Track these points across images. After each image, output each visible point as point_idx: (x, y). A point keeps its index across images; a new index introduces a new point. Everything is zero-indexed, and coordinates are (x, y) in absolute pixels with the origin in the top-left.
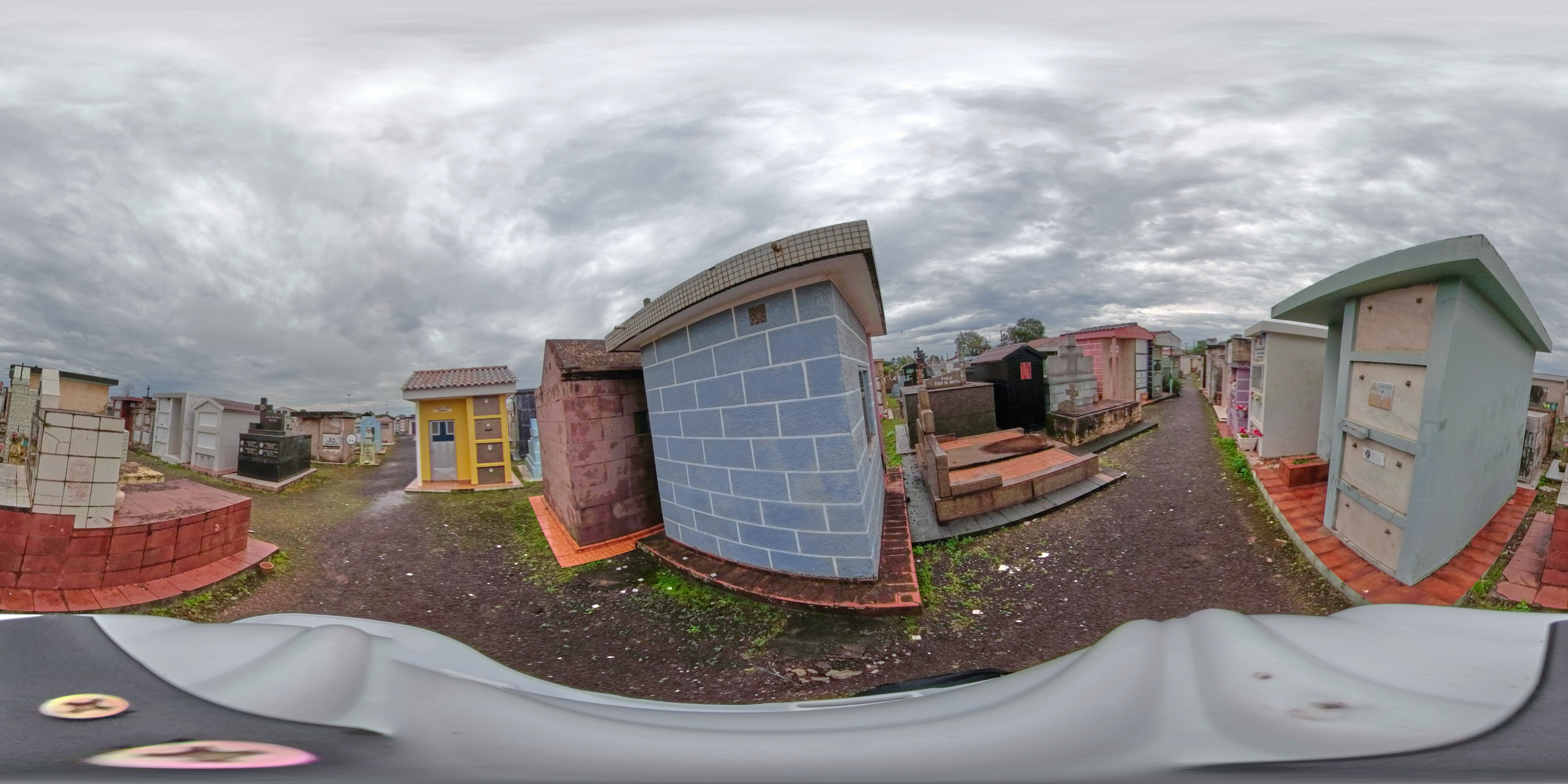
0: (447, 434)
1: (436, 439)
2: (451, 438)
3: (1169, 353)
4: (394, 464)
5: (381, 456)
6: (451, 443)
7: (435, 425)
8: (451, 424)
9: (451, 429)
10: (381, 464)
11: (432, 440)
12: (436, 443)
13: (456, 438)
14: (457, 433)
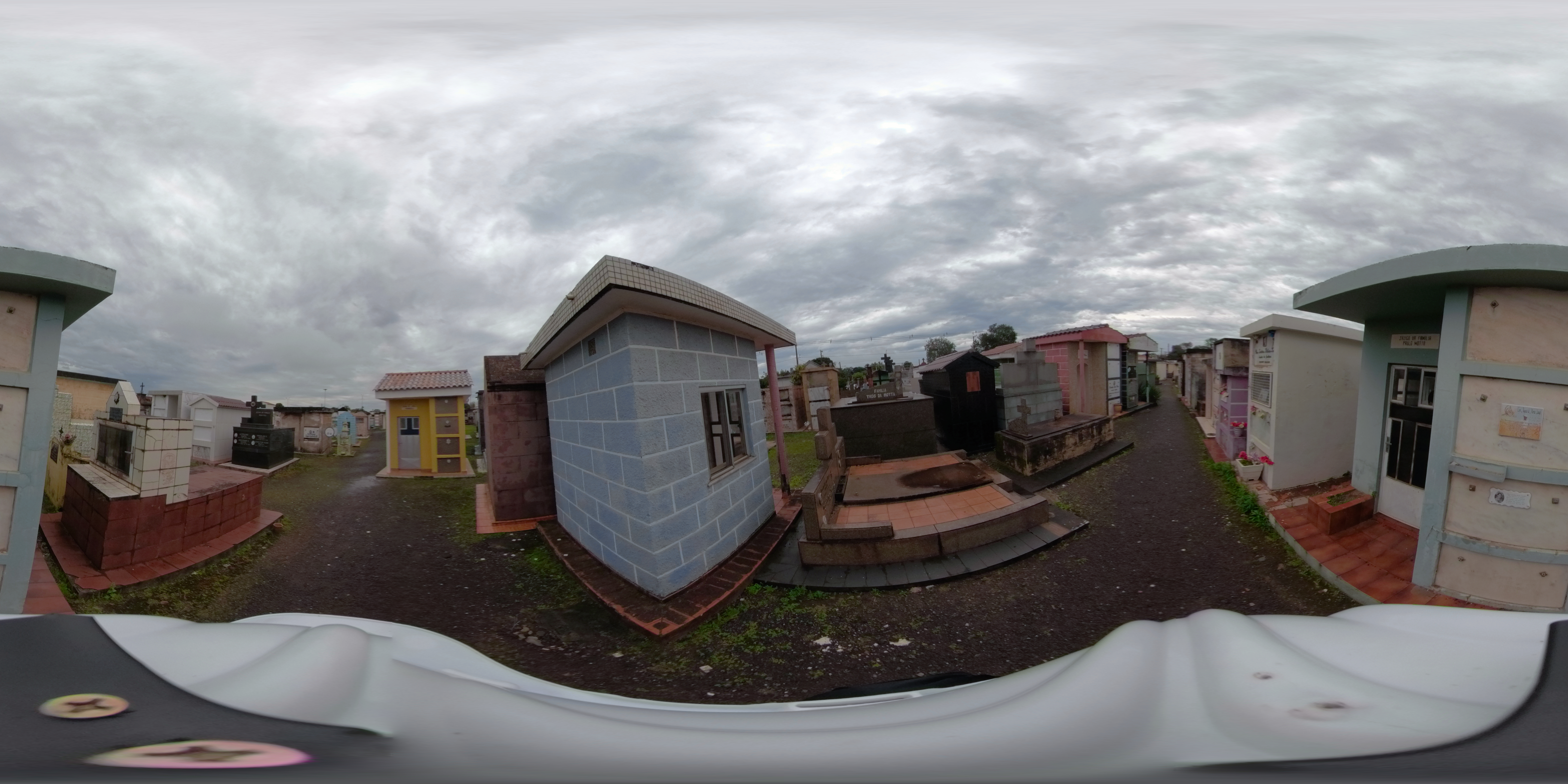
0: (414, 428)
1: (404, 433)
2: (416, 432)
3: (1145, 359)
4: (367, 455)
5: (355, 448)
6: (416, 436)
7: (403, 421)
8: (417, 420)
9: (417, 425)
10: (356, 455)
11: (400, 433)
12: (404, 436)
13: (420, 432)
14: (422, 428)
